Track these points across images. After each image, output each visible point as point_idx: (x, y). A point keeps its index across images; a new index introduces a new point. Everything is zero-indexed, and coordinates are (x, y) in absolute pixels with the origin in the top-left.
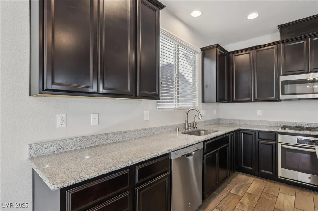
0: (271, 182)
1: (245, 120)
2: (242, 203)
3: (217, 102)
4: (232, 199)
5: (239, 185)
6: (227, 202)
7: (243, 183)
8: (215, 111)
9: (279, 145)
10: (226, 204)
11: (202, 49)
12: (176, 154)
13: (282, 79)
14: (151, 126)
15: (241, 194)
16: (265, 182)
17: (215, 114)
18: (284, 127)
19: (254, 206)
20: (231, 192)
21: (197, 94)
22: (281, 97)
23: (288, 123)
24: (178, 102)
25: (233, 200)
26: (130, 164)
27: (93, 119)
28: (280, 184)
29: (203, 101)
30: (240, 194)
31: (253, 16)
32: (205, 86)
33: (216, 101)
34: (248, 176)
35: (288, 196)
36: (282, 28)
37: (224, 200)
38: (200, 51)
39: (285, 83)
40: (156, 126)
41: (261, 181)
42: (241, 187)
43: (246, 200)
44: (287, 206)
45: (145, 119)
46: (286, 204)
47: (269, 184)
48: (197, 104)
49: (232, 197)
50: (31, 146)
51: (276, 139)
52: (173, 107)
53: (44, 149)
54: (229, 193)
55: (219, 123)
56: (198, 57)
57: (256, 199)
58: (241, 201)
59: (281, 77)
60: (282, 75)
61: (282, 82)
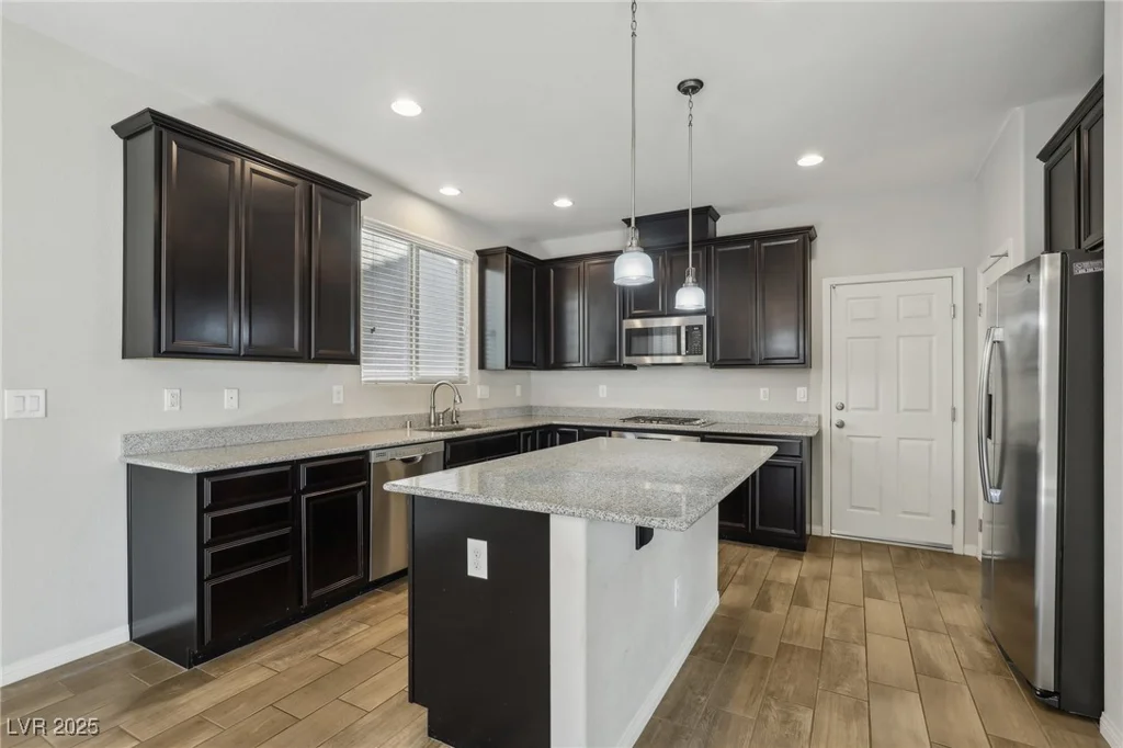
3: (507, 367)
8: (518, 388)
11: (479, 253)
12: (378, 455)
13: (626, 324)
14: (349, 415)
17: (518, 393)
21: (467, 352)
22: (626, 360)
24: (417, 369)
26: (291, 458)
27: (229, 399)
29: (482, 365)
31: (563, 203)
32: (488, 332)
33: (504, 367)
38: (472, 257)
39: (631, 332)
40: (359, 417)
45: (335, 402)
48: (467, 373)
50: (126, 439)
52: (406, 379)
53: (146, 445)
56: (471, 271)
59: (624, 322)
60: (629, 318)
61: (627, 330)
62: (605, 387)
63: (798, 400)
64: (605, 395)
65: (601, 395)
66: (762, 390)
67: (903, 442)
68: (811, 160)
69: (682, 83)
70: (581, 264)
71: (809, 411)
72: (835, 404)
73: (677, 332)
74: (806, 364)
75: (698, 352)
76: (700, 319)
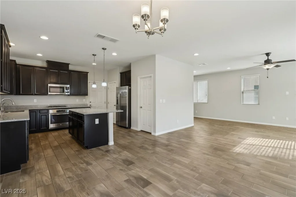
2: (41, 139)
9: (50, 114)
13: (49, 85)
18: (50, 107)
22: (49, 93)
23: (50, 105)
28: (50, 132)
30: (37, 138)
36: (48, 62)
39: (50, 87)
47: (46, 133)
51: (48, 112)
59: (49, 84)
60: (49, 83)
61: (49, 86)
62: (36, 100)
63: (84, 101)
64: (36, 102)
66: (77, 100)
70: (32, 68)
71: (85, 103)
72: (90, 102)
73: (63, 88)
74: (87, 95)
75: (68, 92)
76: (68, 86)
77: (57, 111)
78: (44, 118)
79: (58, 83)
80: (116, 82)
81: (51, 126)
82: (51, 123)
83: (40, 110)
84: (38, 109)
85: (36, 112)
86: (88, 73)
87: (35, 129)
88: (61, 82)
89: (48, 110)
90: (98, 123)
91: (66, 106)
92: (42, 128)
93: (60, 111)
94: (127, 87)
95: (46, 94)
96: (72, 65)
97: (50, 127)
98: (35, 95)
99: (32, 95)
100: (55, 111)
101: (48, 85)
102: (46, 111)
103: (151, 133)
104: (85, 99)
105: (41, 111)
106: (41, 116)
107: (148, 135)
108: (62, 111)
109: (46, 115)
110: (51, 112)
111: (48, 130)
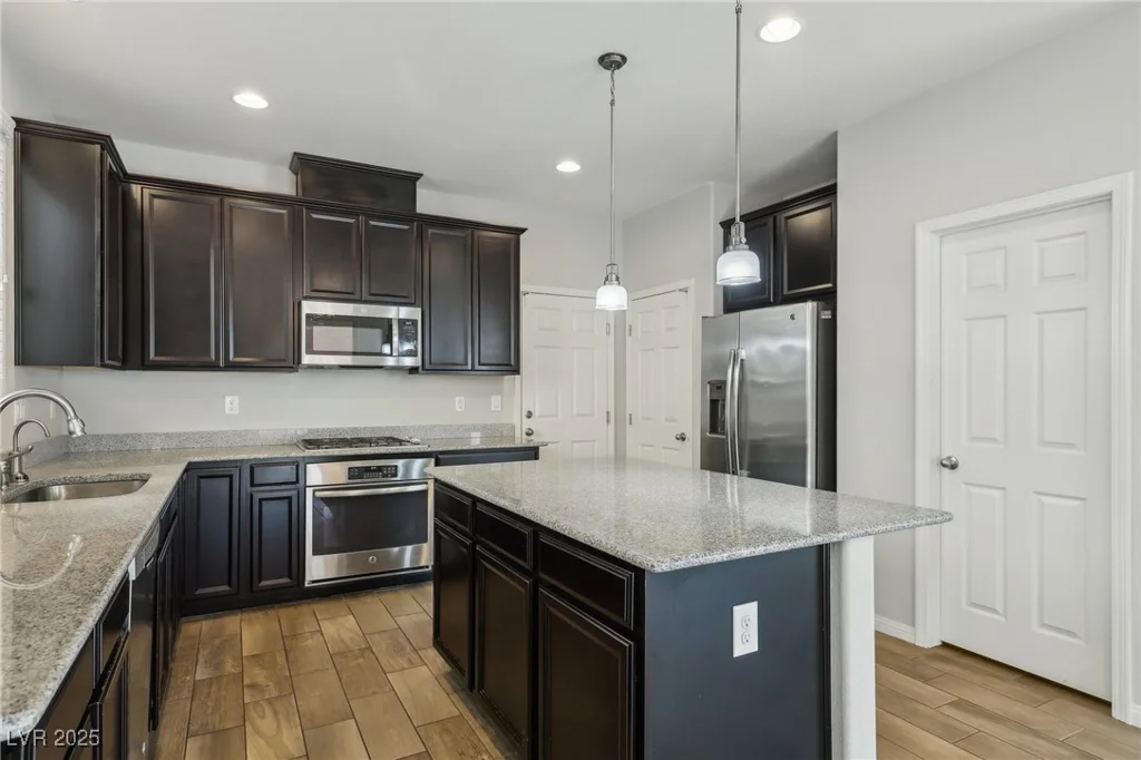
0: (286, 606)
1: (179, 435)
2: (253, 686)
3: (103, 365)
4: (219, 690)
5: (208, 651)
6: (210, 704)
7: (217, 642)
9: (309, 492)
10: (210, 711)
13: (309, 307)
15: (233, 666)
16: (272, 613)
18: (310, 443)
19: (288, 674)
20: (198, 677)
22: (307, 359)
23: (310, 431)
25: (224, 693)
28: (309, 604)
29: (22, 359)
30: (230, 667)
34: (215, 618)
35: (340, 620)
36: (304, 164)
37: (194, 706)
39: (315, 320)
41: (260, 614)
42: (218, 653)
43: (258, 675)
44: (351, 639)
46: (346, 636)
47: (285, 614)
49: (214, 688)
51: (298, 480)
54: (195, 683)
55: (68, 454)
57: (280, 658)
58: (246, 681)
59: (305, 304)
60: (307, 298)
61: (308, 316)
62: (236, 399)
63: (493, 409)
64: (236, 412)
65: (227, 411)
66: (457, 399)
67: (575, 444)
68: (569, 167)
69: (609, 55)
70: (215, 200)
71: (504, 421)
72: (525, 413)
73: (385, 325)
74: (516, 371)
75: (412, 354)
76: (414, 313)
77: (353, 474)
78: (274, 513)
79: (357, 297)
80: (691, 283)
81: (319, 568)
82: (314, 554)
83: (254, 466)
84: (242, 461)
85: (231, 477)
86: (522, 236)
87: (225, 588)
88: (373, 292)
89: (299, 466)
90: (753, 647)
91: (400, 442)
92: (264, 583)
93: (368, 469)
94: (808, 309)
95: (289, 363)
96: (432, 185)
97: (308, 578)
98: (231, 367)
99: (212, 367)
100: (338, 472)
101: (300, 304)
102: (287, 473)
103: (1108, 705)
104: (500, 393)
105: (256, 470)
106: (261, 500)
107: (1085, 717)
108: (379, 469)
109: (289, 499)
110: (316, 475)
111: (297, 592)
